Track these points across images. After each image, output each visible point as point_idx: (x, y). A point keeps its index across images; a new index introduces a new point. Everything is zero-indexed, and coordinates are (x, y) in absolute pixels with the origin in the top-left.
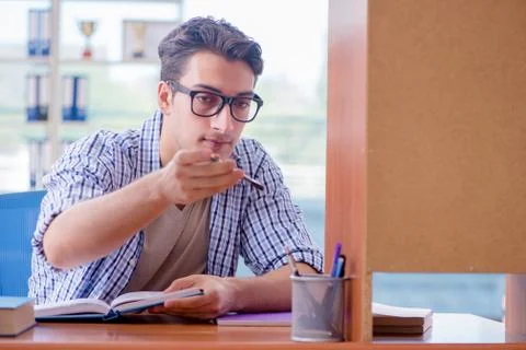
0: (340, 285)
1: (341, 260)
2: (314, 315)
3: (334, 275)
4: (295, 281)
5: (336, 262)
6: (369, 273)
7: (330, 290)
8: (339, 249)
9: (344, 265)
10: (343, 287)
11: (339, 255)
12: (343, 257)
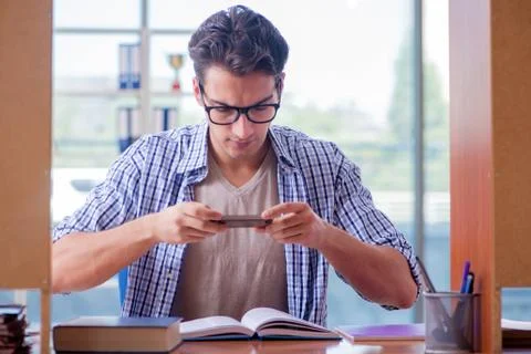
0: (469, 300)
1: (470, 277)
2: (446, 329)
3: (463, 291)
4: (427, 297)
5: (466, 279)
6: (498, 289)
7: (460, 305)
8: (468, 266)
9: (472, 281)
10: (472, 302)
11: (468, 272)
12: (472, 274)
